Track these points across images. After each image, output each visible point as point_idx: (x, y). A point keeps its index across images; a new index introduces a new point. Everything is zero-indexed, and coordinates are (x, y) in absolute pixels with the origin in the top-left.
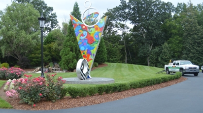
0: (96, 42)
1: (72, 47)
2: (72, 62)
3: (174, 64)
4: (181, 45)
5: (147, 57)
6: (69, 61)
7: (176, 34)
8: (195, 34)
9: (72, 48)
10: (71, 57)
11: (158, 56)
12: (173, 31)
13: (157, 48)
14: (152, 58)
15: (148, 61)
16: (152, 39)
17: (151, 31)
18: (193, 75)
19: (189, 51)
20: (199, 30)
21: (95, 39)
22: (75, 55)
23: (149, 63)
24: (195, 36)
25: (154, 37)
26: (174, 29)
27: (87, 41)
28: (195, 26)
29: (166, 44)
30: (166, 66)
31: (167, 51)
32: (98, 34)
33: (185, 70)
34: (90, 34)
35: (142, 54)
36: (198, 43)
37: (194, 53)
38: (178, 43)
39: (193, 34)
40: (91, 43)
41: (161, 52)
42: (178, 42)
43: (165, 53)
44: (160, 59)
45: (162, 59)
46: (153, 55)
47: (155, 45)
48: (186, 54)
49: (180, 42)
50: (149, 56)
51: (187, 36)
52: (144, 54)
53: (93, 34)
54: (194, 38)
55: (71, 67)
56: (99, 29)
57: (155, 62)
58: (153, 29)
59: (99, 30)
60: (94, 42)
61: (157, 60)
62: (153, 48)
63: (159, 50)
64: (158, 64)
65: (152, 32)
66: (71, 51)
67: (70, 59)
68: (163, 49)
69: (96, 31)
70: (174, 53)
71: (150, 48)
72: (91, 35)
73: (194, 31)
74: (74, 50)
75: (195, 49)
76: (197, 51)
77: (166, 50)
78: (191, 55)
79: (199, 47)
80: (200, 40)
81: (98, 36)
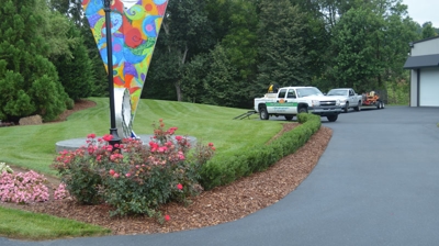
0: (149, 44)
1: (12, 57)
2: (15, 98)
3: (282, 95)
4: (253, 51)
5: (175, 80)
6: (5, 96)
7: (241, 25)
8: (285, 24)
9: (10, 60)
10: (11, 85)
11: (202, 77)
12: (235, 17)
13: (198, 57)
14: (187, 83)
15: (178, 91)
16: (184, 38)
17: (183, 16)
18: (325, 119)
19: (273, 64)
20: (293, 17)
21: (144, 36)
22: (22, 80)
23: (179, 96)
24: (286, 29)
25: (191, 32)
26: (237, 13)
27: (122, 40)
28: (284, 7)
29: (220, 48)
30: (257, 101)
31: (223, 66)
32: (153, 22)
33: (311, 108)
34: (131, 21)
35: (164, 75)
36: (291, 46)
37: (282, 70)
38: (248, 46)
39: (280, 26)
40: (136, 46)
41: (209, 68)
42: (247, 42)
43: (218, 69)
44: (206, 85)
45: (211, 84)
46: (191, 76)
47: (193, 51)
48: (266, 72)
49: (252, 43)
50: (180, 78)
51: (266, 29)
52: (168, 74)
53: (140, 21)
54: (282, 36)
55: (14, 113)
56: (154, 8)
57: (195, 92)
58: (188, 11)
59: (155, 11)
60: (142, 42)
61: (200, 87)
62: (188, 59)
63: (204, 64)
64: (203, 98)
65: (186, 20)
66: (9, 68)
67: (9, 91)
68: (212, 60)
69: (148, 15)
70: (239, 69)
71: (182, 60)
72: (134, 25)
73: (282, 17)
74: (18, 67)
75: (286, 60)
76: (291, 64)
77: (219, 62)
78: (277, 73)
79: (295, 55)
80: (296, 40)
81: (154, 26)
